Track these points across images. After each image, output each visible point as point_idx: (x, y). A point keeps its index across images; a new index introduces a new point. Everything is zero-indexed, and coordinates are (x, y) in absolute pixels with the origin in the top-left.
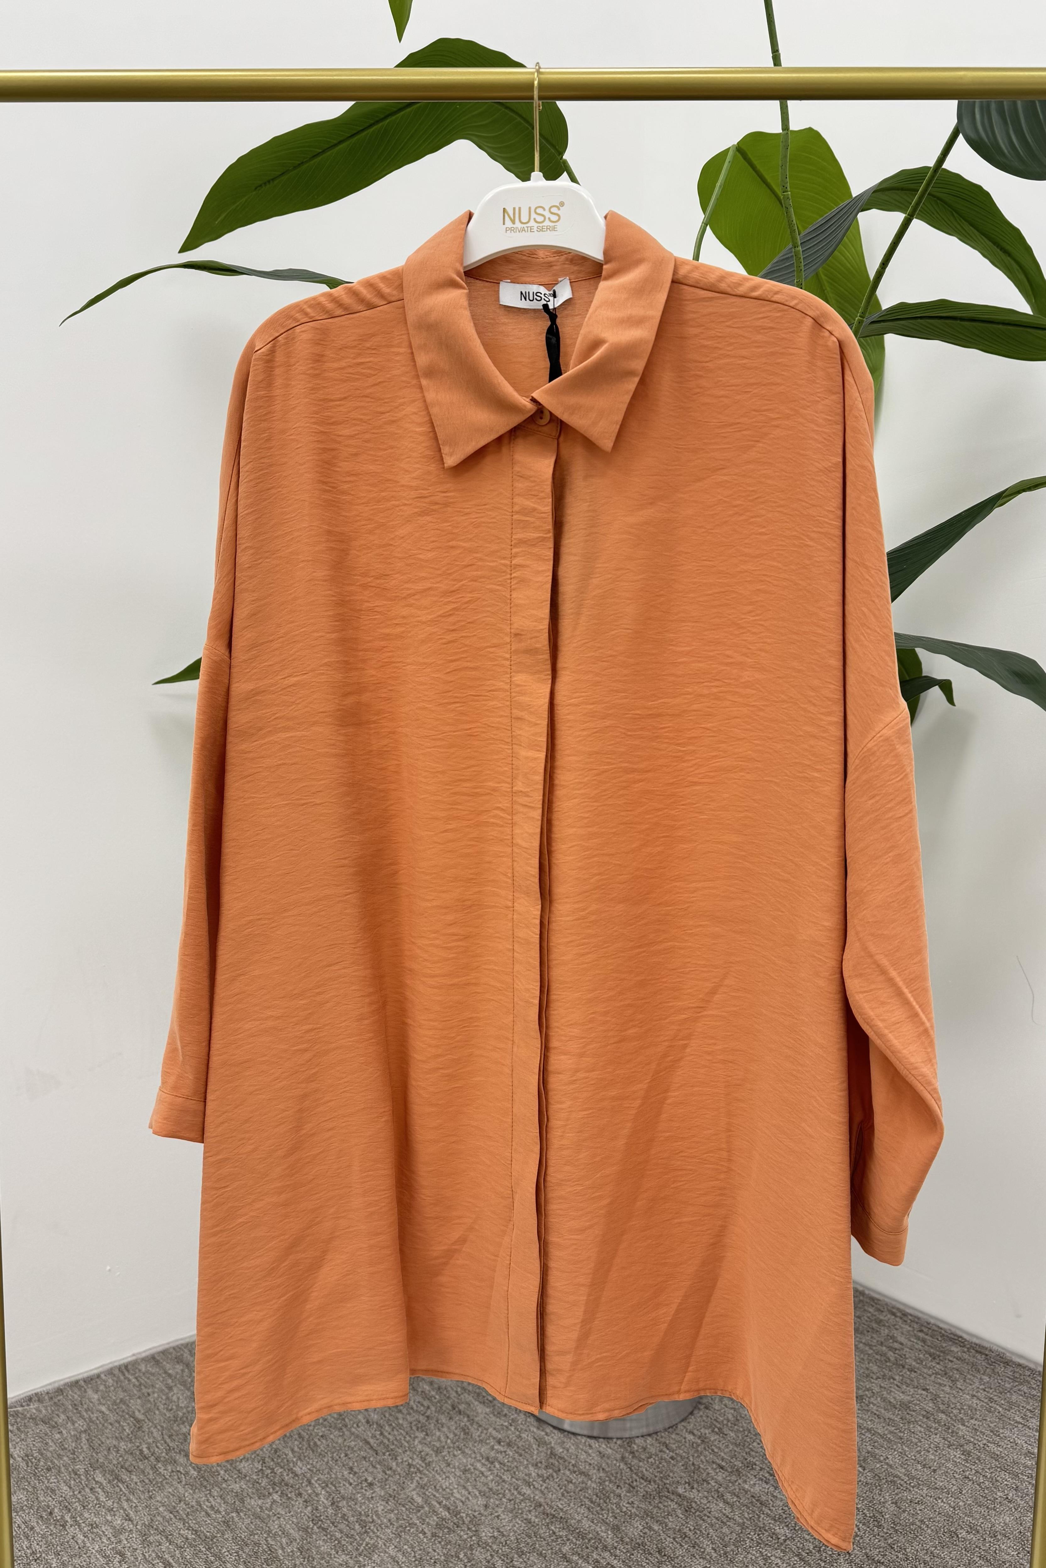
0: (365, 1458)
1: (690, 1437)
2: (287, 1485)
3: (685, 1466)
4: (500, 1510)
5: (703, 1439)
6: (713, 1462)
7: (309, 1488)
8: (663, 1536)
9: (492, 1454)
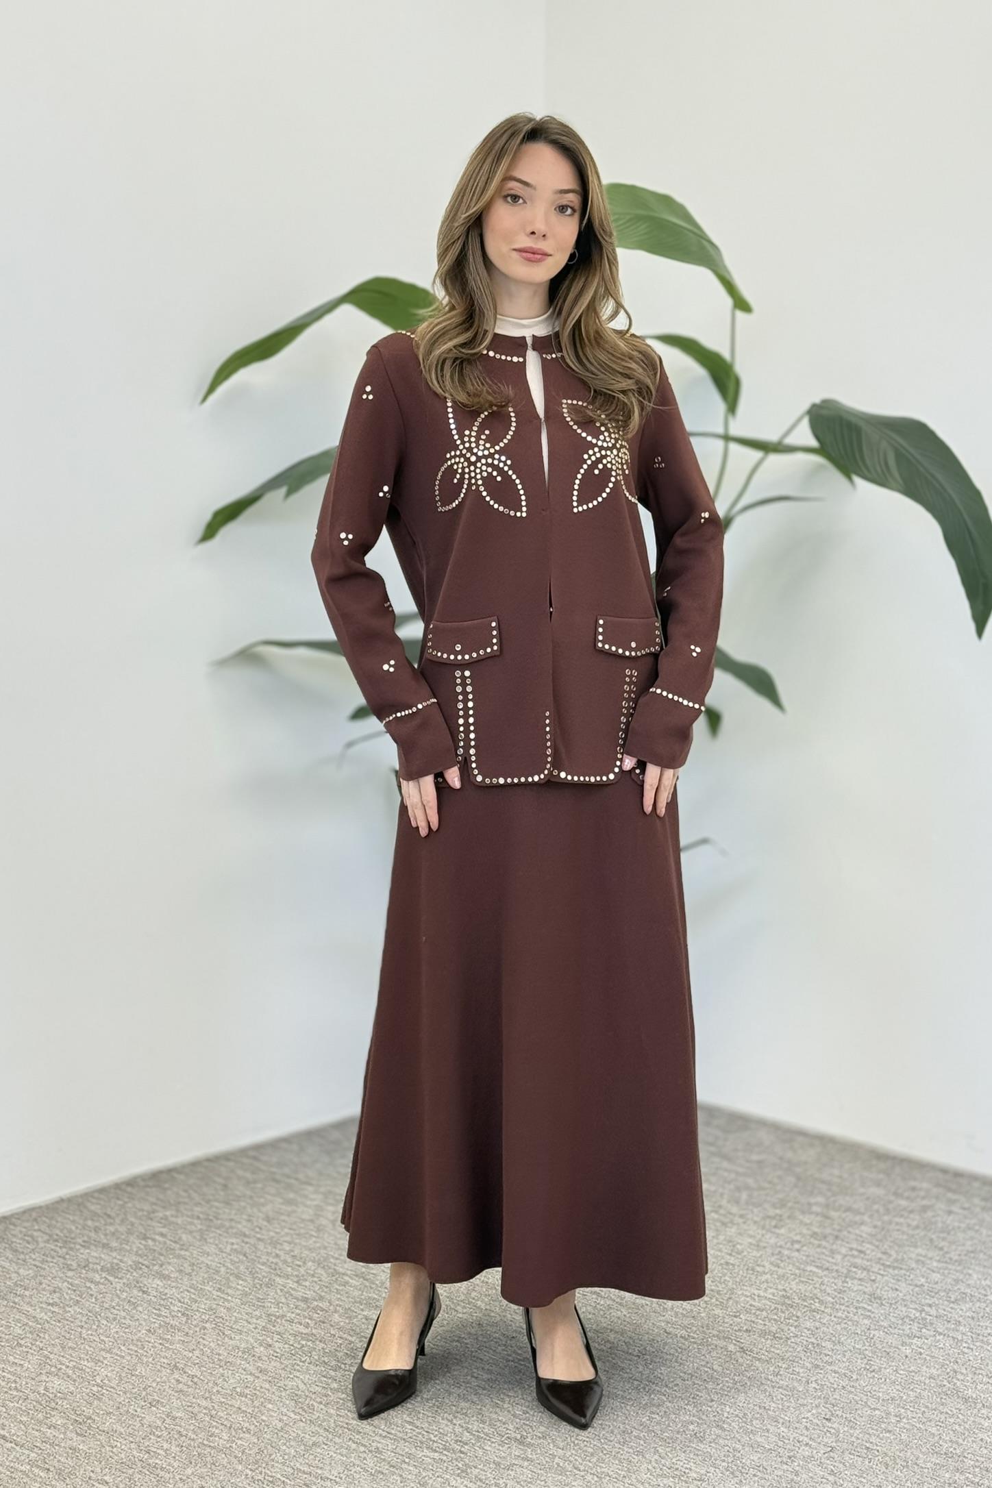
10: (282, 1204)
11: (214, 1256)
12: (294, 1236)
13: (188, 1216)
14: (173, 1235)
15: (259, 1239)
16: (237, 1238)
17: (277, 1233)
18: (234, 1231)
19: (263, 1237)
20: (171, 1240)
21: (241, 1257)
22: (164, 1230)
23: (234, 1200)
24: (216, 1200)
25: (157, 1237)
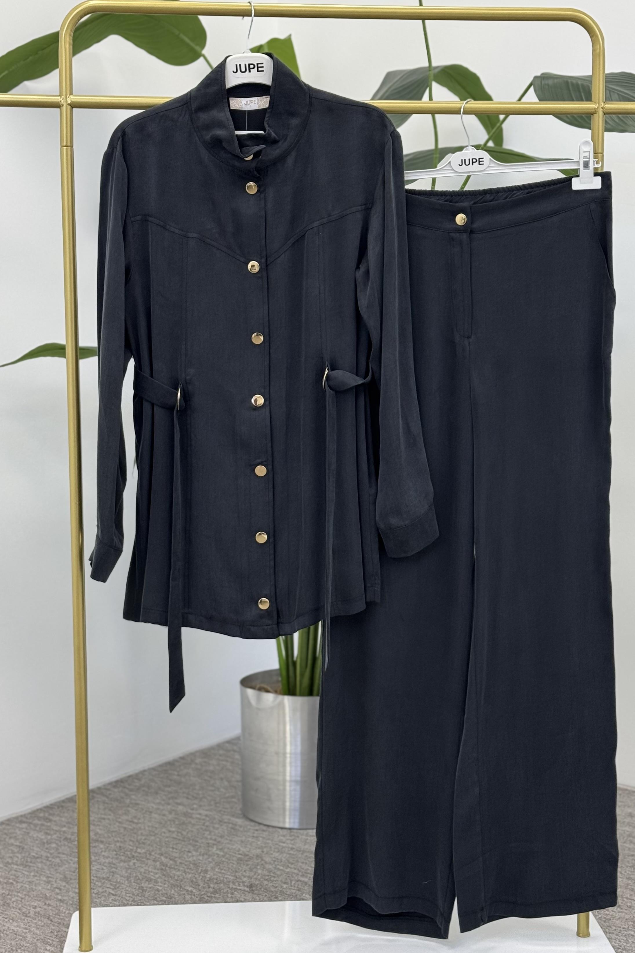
0: (178, 843)
2: (137, 857)
4: (272, 852)
7: (152, 857)
9: (255, 835)
11: (19, 920)
15: (60, 900)
16: (40, 901)
18: (35, 893)
19: (65, 898)
21: (45, 921)
23: (31, 862)
24: (13, 863)
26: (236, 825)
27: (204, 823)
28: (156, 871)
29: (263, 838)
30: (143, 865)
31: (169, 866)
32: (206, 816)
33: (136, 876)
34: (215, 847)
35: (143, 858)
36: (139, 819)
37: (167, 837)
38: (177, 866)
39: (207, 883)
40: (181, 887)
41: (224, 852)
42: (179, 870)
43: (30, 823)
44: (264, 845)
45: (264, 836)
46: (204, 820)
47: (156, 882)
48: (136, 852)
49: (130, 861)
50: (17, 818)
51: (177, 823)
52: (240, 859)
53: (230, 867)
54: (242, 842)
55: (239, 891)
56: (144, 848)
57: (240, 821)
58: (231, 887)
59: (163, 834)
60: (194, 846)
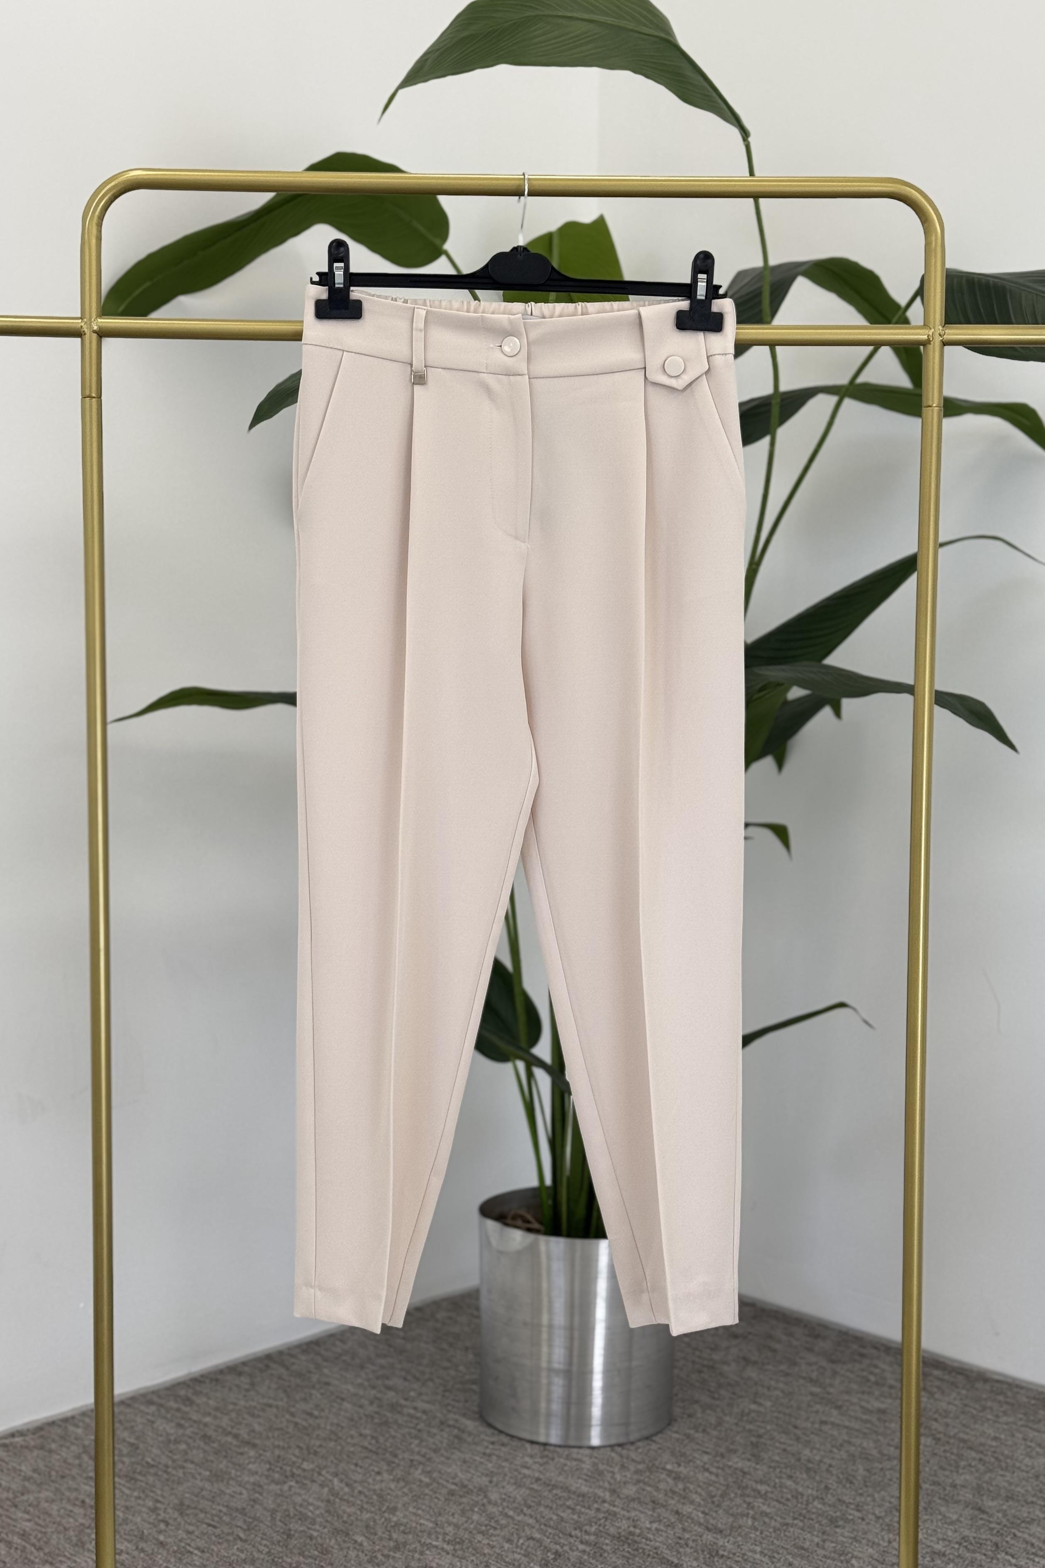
0: (367, 1457)
1: (676, 1436)
2: (299, 1475)
3: (673, 1453)
4: (505, 1484)
5: (688, 1436)
6: (698, 1450)
7: (320, 1477)
8: (655, 1493)
9: (488, 1451)
10: (209, 1480)
12: (213, 1538)
13: (69, 1500)
14: (40, 1535)
15: (161, 1543)
16: (130, 1541)
17: (189, 1533)
18: (128, 1528)
19: (169, 1540)
20: (33, 1545)
22: (27, 1526)
23: (140, 1473)
25: (16, 1540)
26: (463, 1431)
27: (417, 1424)
28: (319, 1504)
29: (499, 1457)
30: (303, 1492)
31: (340, 1496)
32: (424, 1412)
33: (286, 1510)
34: (421, 1467)
35: (305, 1477)
36: (323, 1410)
37: (354, 1445)
38: (353, 1496)
39: (390, 1531)
40: (347, 1534)
41: (431, 1478)
42: (353, 1505)
43: (162, 1405)
44: (495, 1470)
45: (502, 1454)
46: (417, 1418)
47: (313, 1522)
48: (299, 1467)
49: (285, 1483)
50: (144, 1395)
51: (376, 1421)
52: (452, 1493)
53: (432, 1505)
54: (465, 1462)
55: (433, 1550)
56: (313, 1462)
57: (471, 1425)
58: (423, 1541)
59: (349, 1440)
60: (389, 1463)
